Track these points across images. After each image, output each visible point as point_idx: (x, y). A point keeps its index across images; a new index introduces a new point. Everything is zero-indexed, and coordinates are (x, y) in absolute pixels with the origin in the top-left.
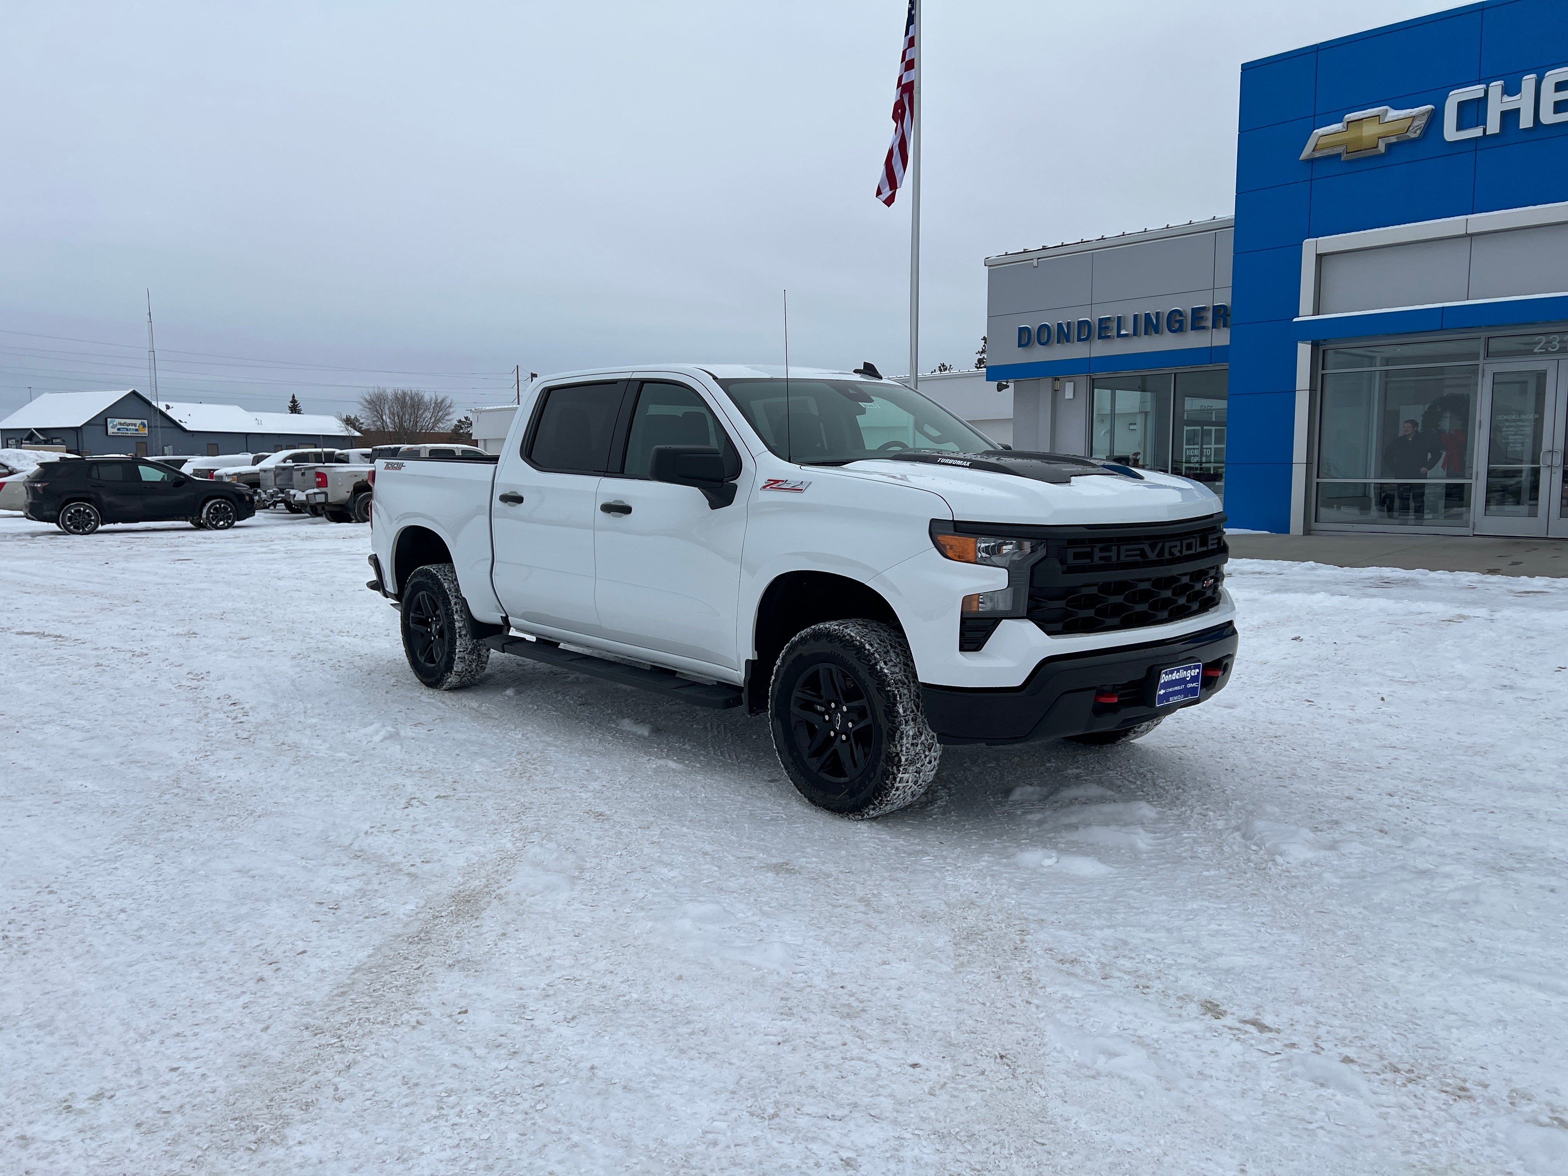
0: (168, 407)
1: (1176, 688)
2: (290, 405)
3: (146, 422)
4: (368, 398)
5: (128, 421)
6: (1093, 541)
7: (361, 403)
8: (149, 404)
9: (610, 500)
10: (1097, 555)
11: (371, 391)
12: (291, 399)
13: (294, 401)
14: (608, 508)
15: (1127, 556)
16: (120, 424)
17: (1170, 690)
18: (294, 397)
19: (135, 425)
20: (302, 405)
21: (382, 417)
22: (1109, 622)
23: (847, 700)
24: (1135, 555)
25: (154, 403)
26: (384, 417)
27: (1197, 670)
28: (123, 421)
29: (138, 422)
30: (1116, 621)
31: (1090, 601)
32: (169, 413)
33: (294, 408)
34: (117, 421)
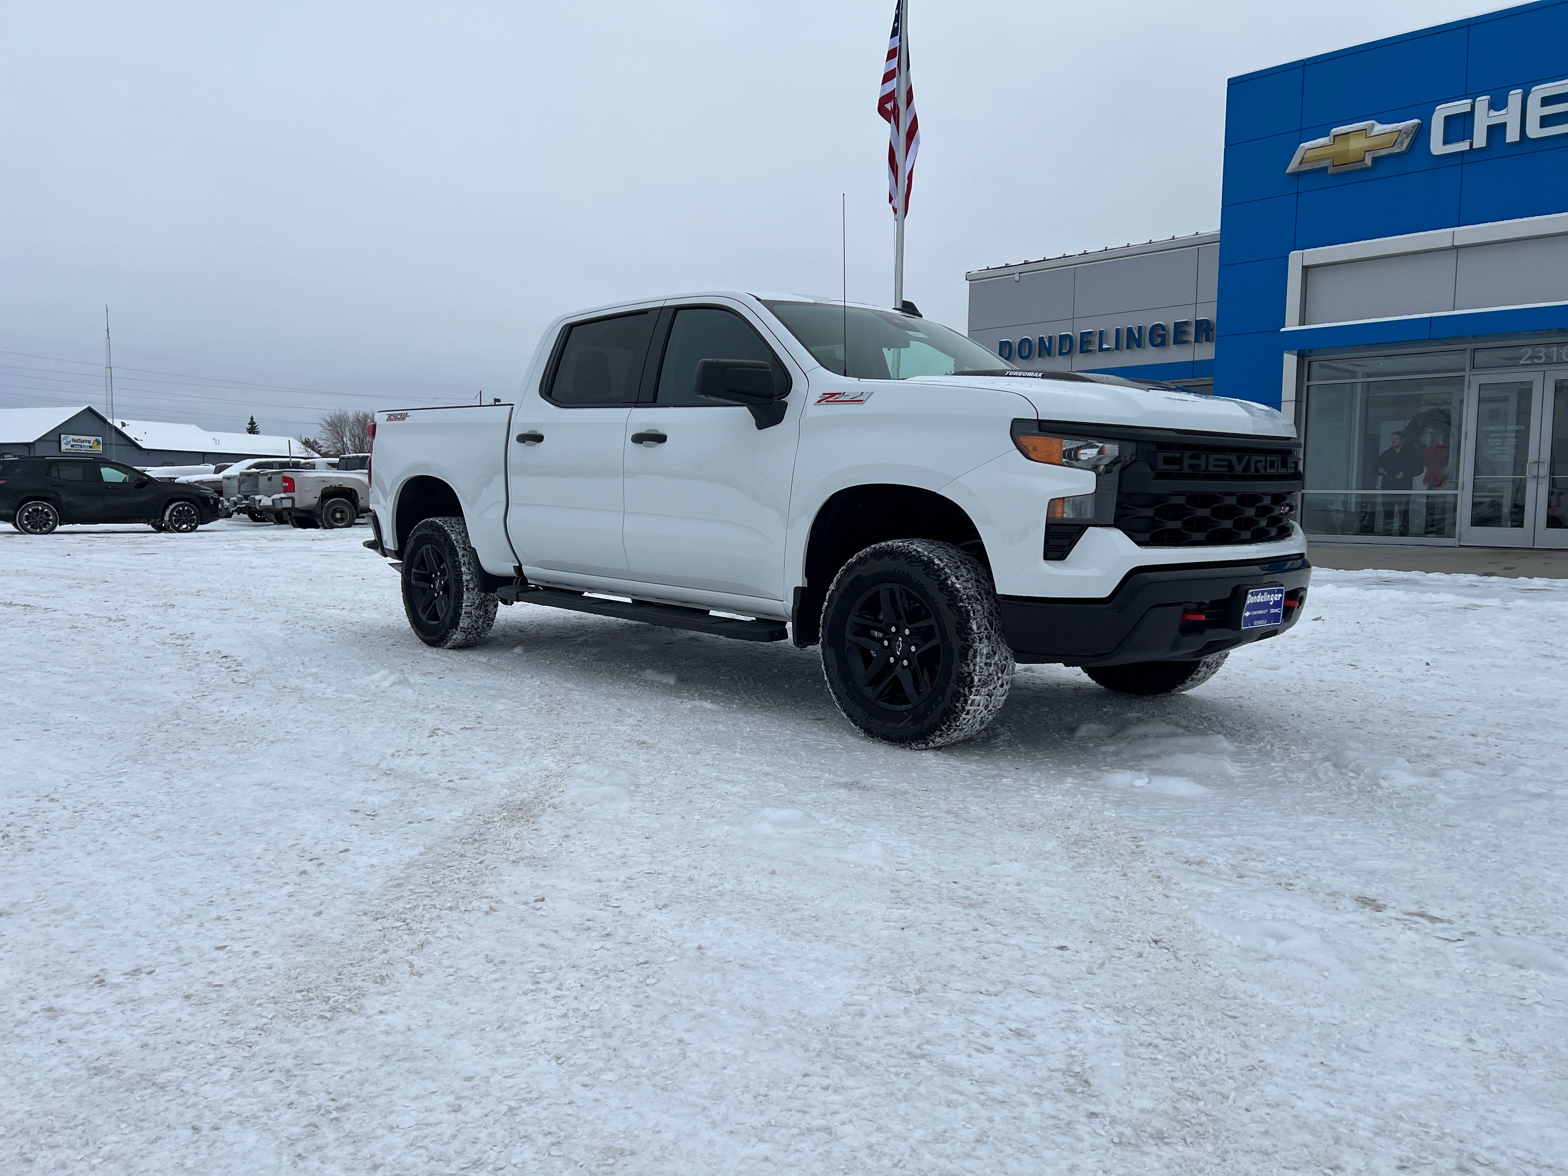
0: (124, 425)
1: (1260, 612)
2: (249, 426)
3: (100, 439)
4: (329, 420)
5: (83, 438)
6: (1183, 447)
7: (320, 425)
8: (104, 421)
9: (643, 430)
10: (1187, 462)
11: (332, 413)
12: (249, 421)
13: (252, 423)
14: (639, 439)
15: (1215, 466)
16: (74, 440)
17: (1255, 613)
18: (252, 419)
19: (89, 442)
20: (260, 426)
21: (342, 438)
22: (1196, 536)
23: (910, 621)
24: (1223, 466)
25: (110, 421)
26: (345, 439)
27: (1280, 595)
28: (76, 437)
29: (93, 439)
30: (1202, 536)
31: (1178, 512)
32: (124, 430)
33: (252, 429)
34: (71, 437)
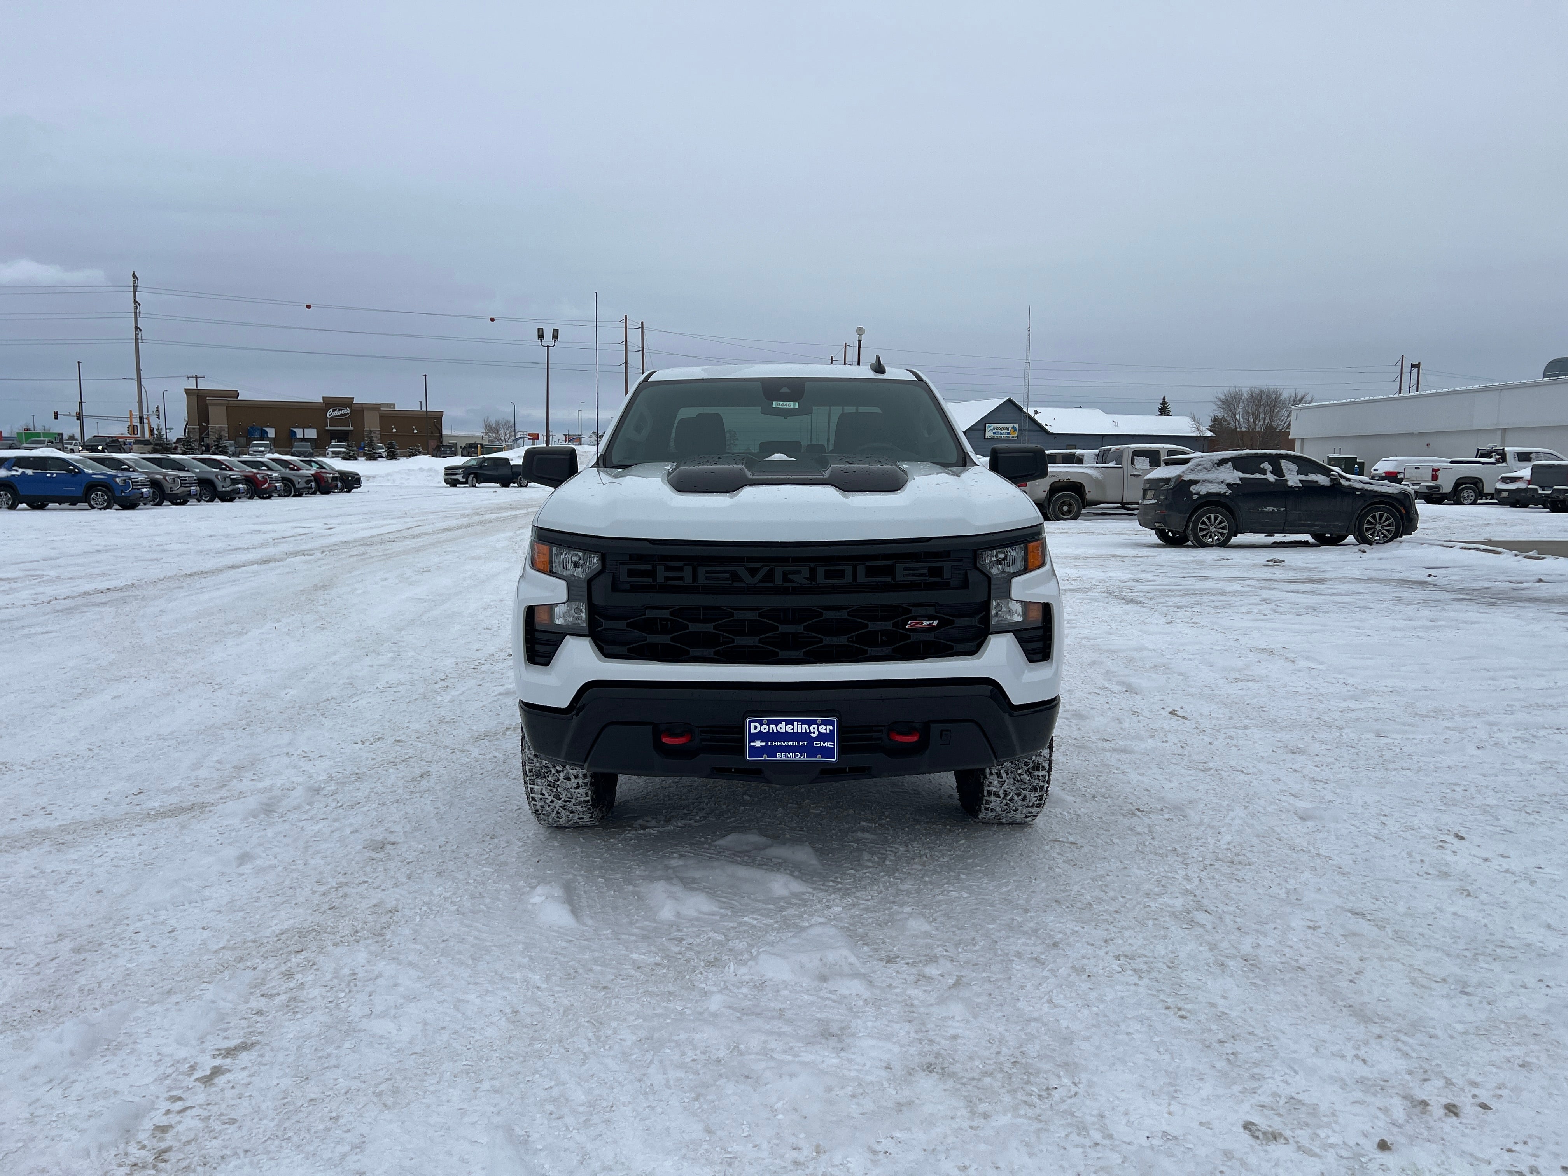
0: (1036, 412)
1: (788, 743)
2: (1160, 406)
3: (1016, 426)
4: (1223, 397)
5: (1003, 426)
7: (1215, 403)
8: (1021, 409)
10: (661, 574)
11: (1226, 390)
12: (1161, 401)
13: (1164, 403)
15: (707, 579)
16: (996, 428)
17: (777, 744)
18: (1164, 399)
19: (1008, 429)
20: (1171, 407)
21: (1235, 415)
24: (722, 579)
25: (1025, 409)
26: (1238, 417)
27: (830, 727)
28: (998, 426)
29: (1010, 426)
32: (1037, 418)
33: (1164, 411)
34: (994, 425)
